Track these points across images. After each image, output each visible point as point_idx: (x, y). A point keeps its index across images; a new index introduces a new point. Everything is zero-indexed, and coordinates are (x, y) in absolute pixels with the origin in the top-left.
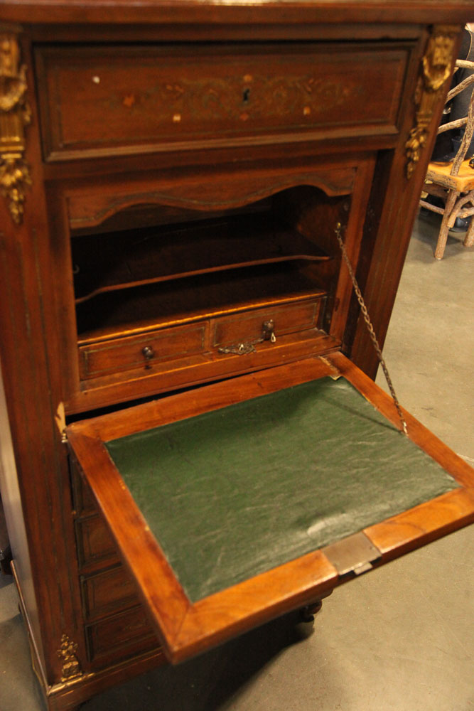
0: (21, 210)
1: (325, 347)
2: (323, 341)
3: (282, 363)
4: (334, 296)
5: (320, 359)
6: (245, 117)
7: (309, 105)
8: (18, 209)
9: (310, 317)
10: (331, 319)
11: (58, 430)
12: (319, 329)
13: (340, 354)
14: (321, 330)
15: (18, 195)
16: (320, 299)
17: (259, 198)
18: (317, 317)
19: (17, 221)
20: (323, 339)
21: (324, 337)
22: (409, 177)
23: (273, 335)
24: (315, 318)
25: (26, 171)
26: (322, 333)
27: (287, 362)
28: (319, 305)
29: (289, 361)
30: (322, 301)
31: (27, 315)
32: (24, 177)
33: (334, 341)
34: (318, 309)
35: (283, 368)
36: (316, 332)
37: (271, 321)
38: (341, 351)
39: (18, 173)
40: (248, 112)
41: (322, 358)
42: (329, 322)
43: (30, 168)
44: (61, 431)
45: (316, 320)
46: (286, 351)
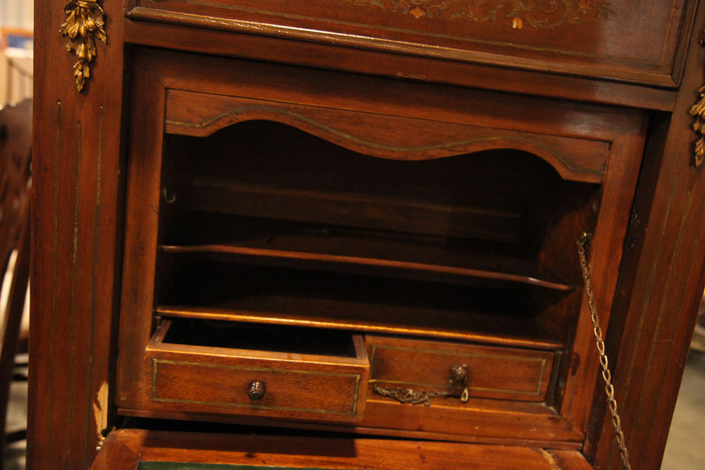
0: (87, 74)
1: (552, 436)
2: (548, 423)
3: (473, 439)
4: (571, 350)
5: (541, 453)
6: (418, 14)
7: (522, 16)
8: (82, 70)
9: (533, 380)
10: (565, 388)
11: (95, 427)
12: (548, 405)
13: (579, 454)
14: (552, 408)
15: (86, 51)
16: (552, 354)
17: (446, 154)
18: (546, 384)
19: (80, 88)
20: (550, 418)
21: (551, 416)
22: (698, 163)
23: (466, 391)
24: (543, 385)
25: (100, 23)
26: (550, 412)
27: (480, 440)
28: (550, 364)
29: (485, 440)
30: (555, 358)
31: (76, 230)
32: (96, 29)
33: (570, 429)
34: (548, 370)
35: (473, 447)
36: (541, 408)
37: (464, 365)
38: (581, 451)
39: (90, 22)
40: (422, 7)
41: (545, 453)
42: (562, 392)
43: (105, 18)
44: (99, 430)
45: (545, 389)
46: (482, 420)
